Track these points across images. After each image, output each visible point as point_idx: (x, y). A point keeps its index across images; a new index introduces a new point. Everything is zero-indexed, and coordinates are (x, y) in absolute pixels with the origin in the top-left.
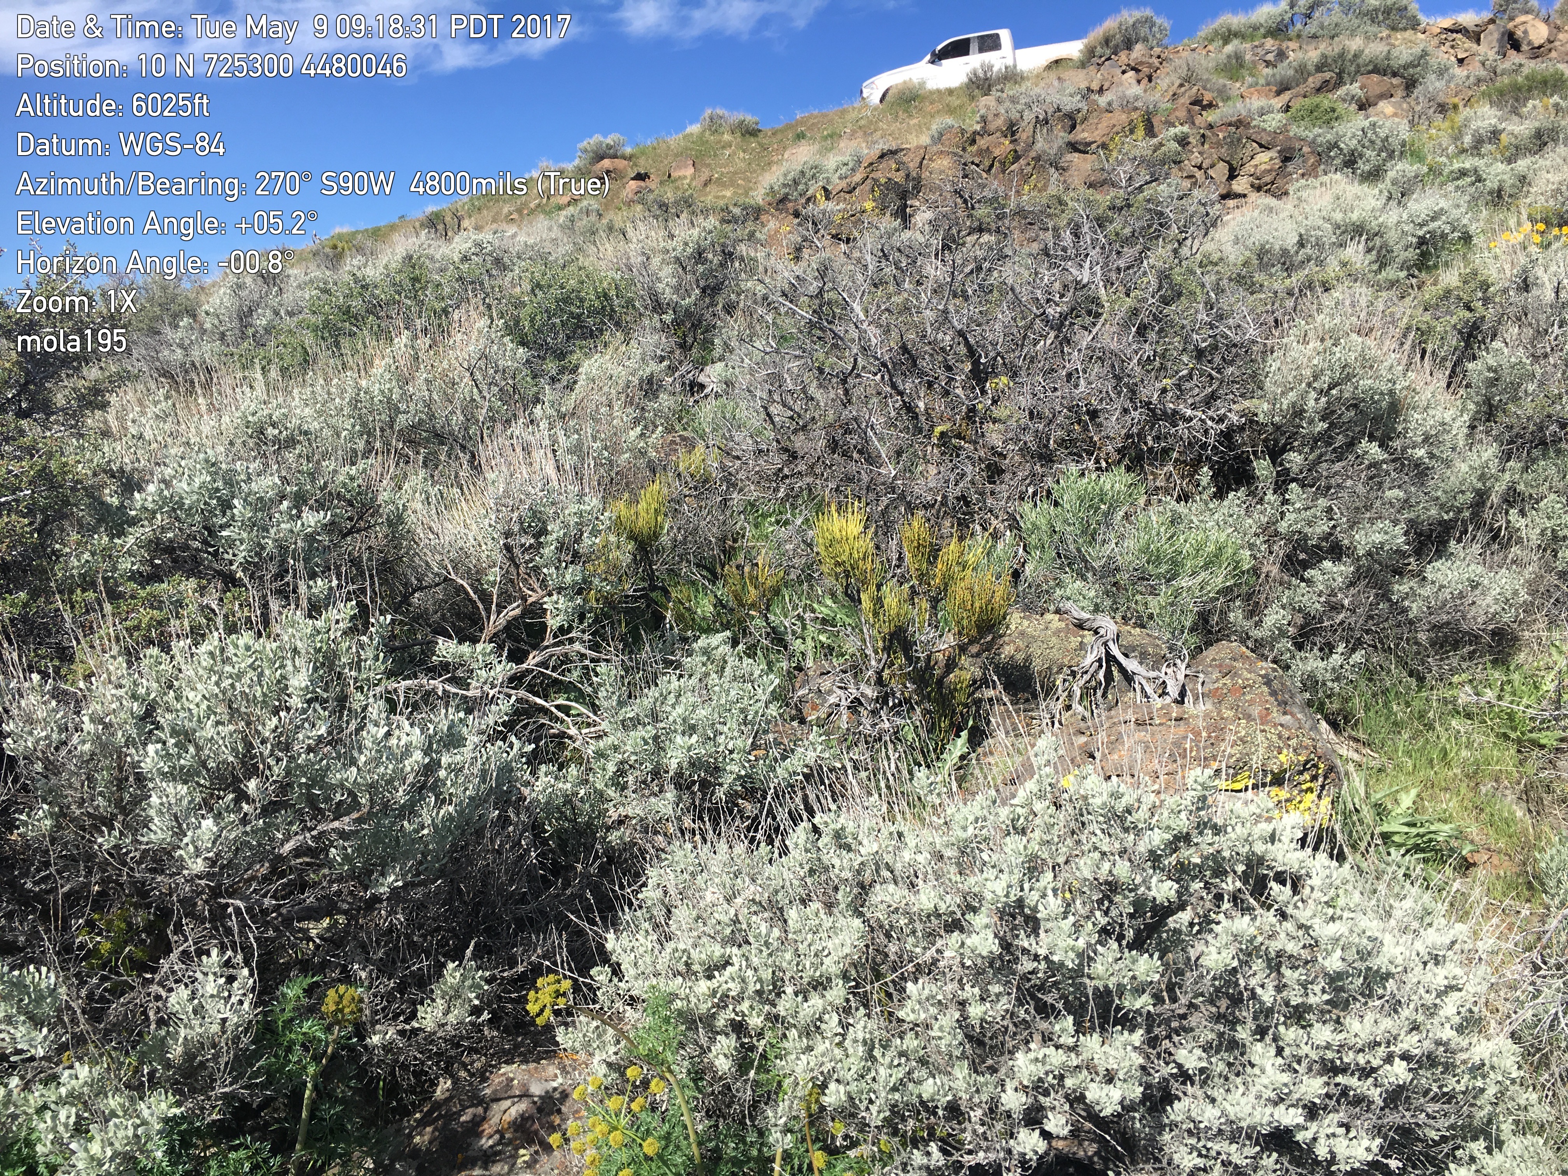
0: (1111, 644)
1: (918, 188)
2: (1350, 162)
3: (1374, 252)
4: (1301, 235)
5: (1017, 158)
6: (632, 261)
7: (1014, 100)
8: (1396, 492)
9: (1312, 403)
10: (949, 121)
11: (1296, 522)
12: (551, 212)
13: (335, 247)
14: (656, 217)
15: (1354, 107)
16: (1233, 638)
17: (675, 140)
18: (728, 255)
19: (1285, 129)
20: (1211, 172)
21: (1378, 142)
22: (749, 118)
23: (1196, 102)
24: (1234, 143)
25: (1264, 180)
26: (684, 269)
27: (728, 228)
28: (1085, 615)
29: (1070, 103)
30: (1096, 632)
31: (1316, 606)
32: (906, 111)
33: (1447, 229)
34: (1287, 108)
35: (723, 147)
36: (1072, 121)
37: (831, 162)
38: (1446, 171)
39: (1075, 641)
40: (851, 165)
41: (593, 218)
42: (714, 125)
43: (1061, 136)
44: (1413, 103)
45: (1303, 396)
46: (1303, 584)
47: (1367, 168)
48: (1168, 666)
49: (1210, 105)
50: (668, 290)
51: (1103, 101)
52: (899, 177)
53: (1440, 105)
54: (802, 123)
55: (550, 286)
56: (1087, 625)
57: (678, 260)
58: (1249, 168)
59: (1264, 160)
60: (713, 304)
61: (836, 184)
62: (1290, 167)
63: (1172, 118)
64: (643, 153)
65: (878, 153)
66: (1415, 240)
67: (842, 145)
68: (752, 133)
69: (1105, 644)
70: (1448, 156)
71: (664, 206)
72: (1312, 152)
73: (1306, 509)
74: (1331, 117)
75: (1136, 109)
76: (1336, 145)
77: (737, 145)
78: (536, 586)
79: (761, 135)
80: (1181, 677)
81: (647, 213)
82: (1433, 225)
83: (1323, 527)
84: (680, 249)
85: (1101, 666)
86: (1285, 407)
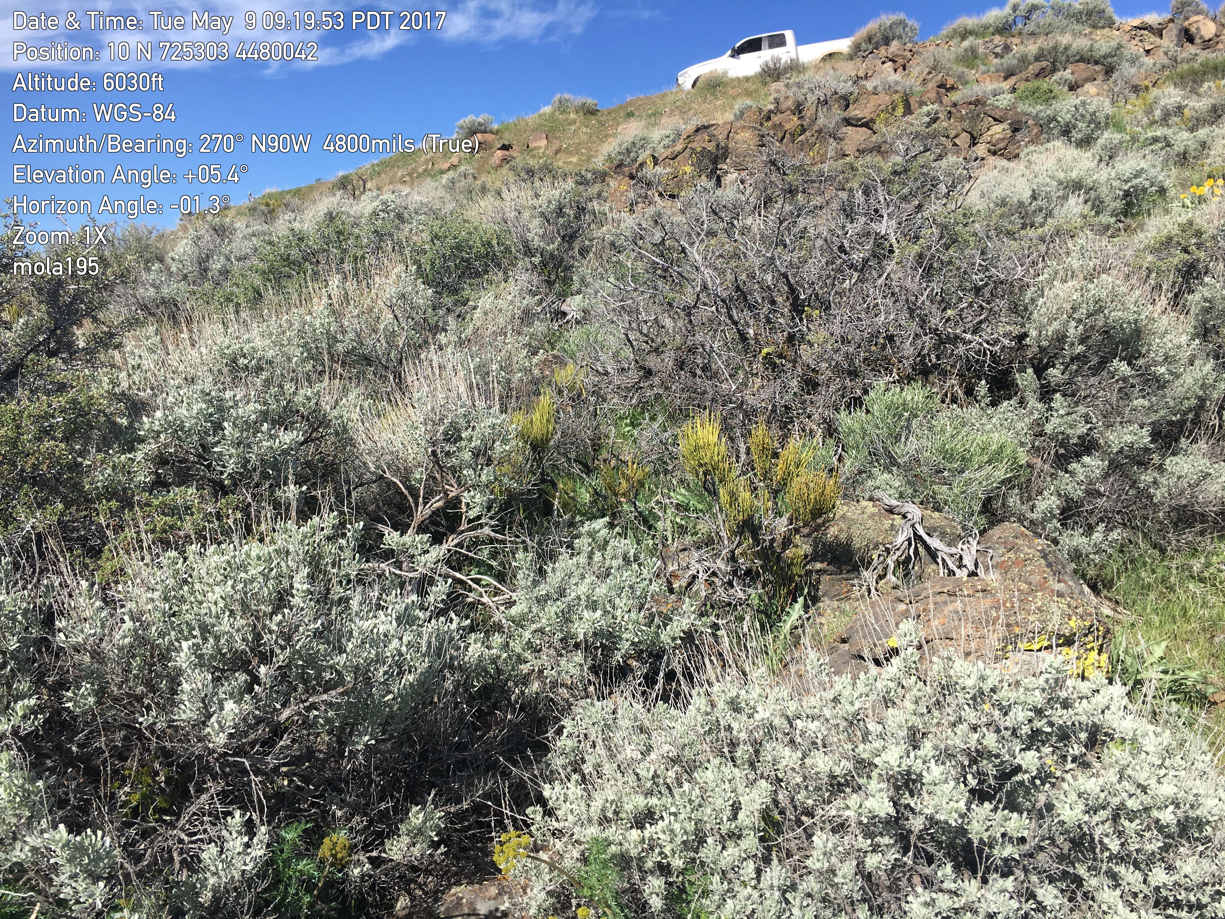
0: (917, 526)
1: (725, 156)
2: (1066, 132)
3: (1089, 203)
4: (1034, 191)
5: (803, 131)
6: (508, 215)
7: (799, 85)
8: (1141, 401)
9: (1072, 331)
10: (749, 102)
11: (1060, 425)
12: (436, 175)
13: (268, 205)
14: (524, 181)
15: (1066, 88)
16: (1012, 519)
17: (532, 118)
18: (581, 210)
19: (1014, 107)
20: (957, 141)
21: (1088, 116)
22: (590, 101)
23: (942, 86)
24: (975, 118)
25: (998, 146)
26: (548, 221)
27: (581, 188)
28: (894, 503)
29: (845, 88)
30: (904, 517)
31: (1078, 493)
32: (713, 94)
33: (1147, 184)
34: (1014, 90)
35: (570, 124)
36: (846, 101)
37: (656, 135)
38: (1142, 139)
39: (887, 523)
40: (671, 138)
41: (470, 180)
42: (563, 108)
43: (838, 113)
44: (1111, 85)
45: (1066, 324)
46: (1067, 475)
47: (1079, 136)
48: (963, 543)
49: (952, 88)
50: (536, 238)
51: (869, 85)
52: (711, 147)
53: (1133, 87)
54: (630, 104)
55: (446, 237)
56: (897, 510)
57: (542, 214)
58: (986, 137)
59: (998, 130)
60: (571, 248)
61: (662, 153)
62: (1019, 136)
63: (925, 99)
64: (507, 129)
65: (694, 128)
66: (1121, 193)
67: (663, 121)
68: (592, 112)
69: (913, 526)
70: (1142, 126)
71: (531, 173)
72: (1036, 125)
73: (1068, 414)
74: (1049, 97)
75: (896, 92)
76: (1054, 119)
77: (581, 122)
78: (453, 482)
79: (599, 114)
80: (974, 552)
81: (517, 178)
82: (1135, 182)
83: (1082, 429)
84: (544, 206)
85: (910, 544)
86: (1050, 333)
